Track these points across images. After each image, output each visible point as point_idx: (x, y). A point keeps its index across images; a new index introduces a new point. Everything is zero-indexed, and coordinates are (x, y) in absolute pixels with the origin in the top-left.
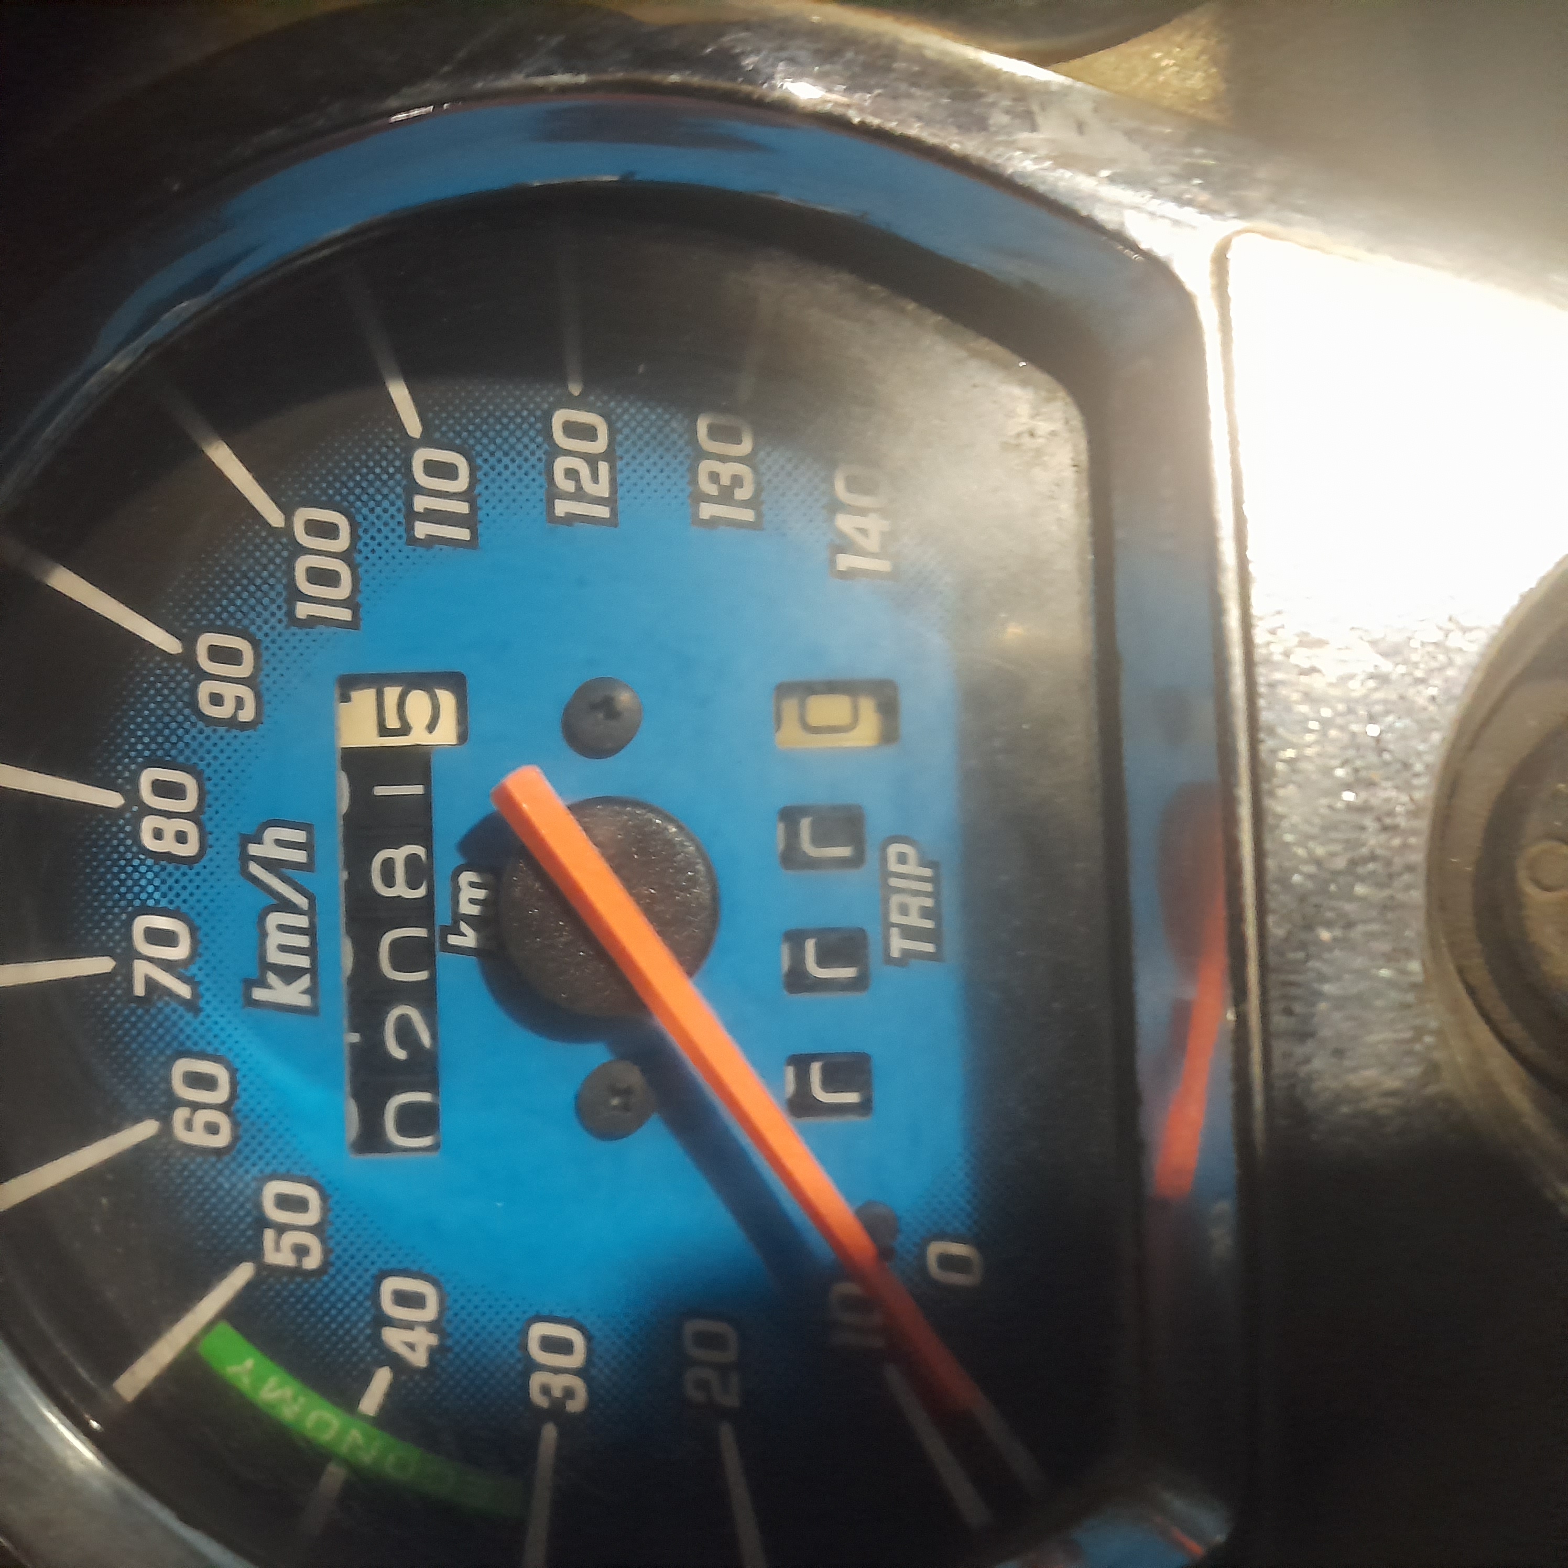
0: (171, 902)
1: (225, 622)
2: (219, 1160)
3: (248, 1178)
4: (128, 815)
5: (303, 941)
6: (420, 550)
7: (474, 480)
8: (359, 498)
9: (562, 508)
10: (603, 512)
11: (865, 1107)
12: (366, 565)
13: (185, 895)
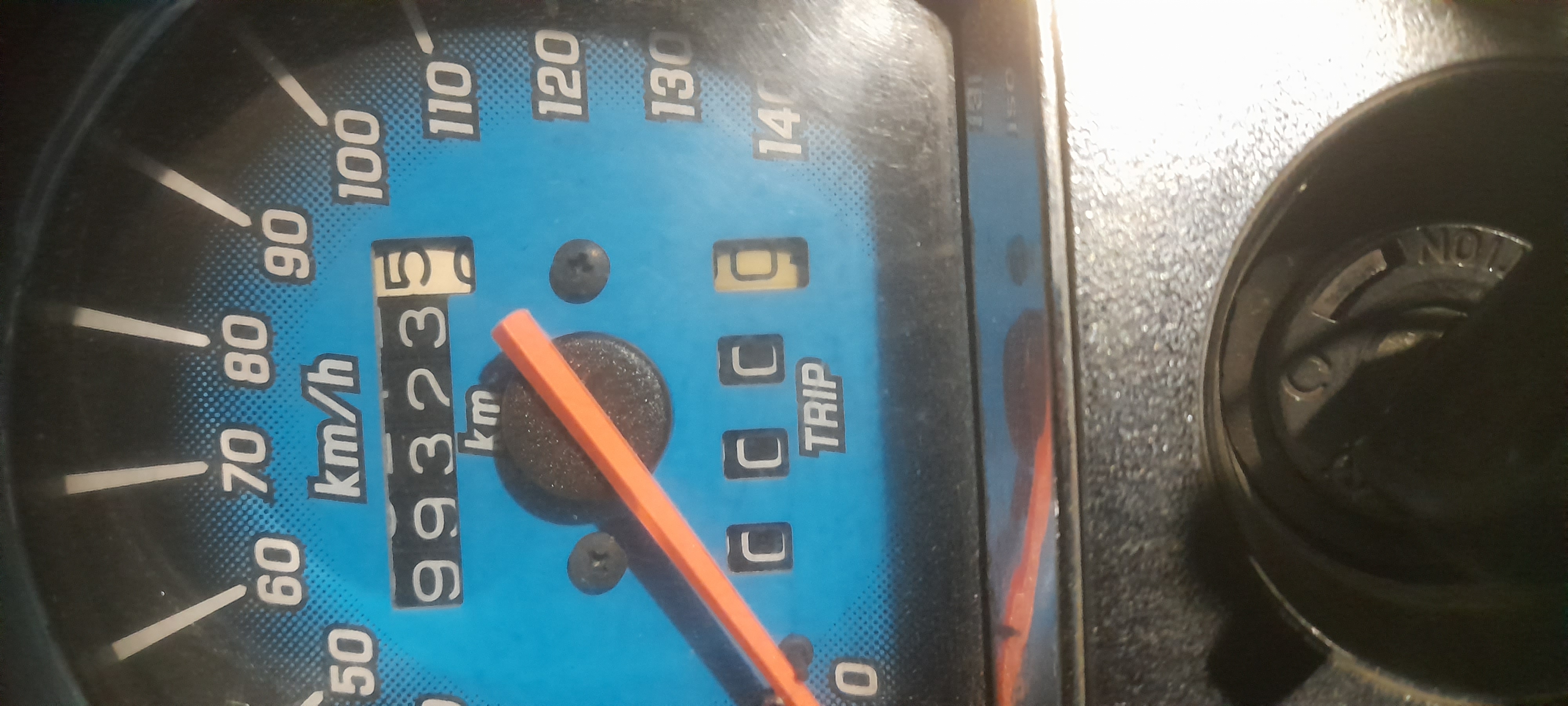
0: (249, 418)
1: (284, 201)
2: (294, 615)
3: (316, 628)
4: (213, 352)
5: (353, 447)
6: (436, 143)
7: (475, 87)
8: (385, 102)
9: (544, 107)
10: (577, 110)
11: (786, 564)
12: (393, 154)
13: (260, 413)
